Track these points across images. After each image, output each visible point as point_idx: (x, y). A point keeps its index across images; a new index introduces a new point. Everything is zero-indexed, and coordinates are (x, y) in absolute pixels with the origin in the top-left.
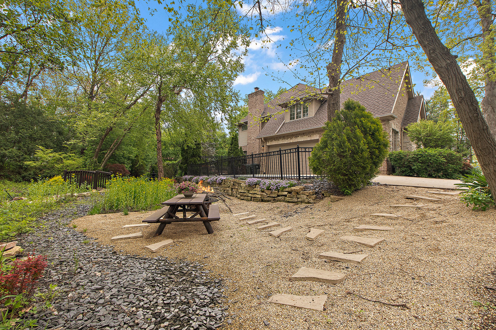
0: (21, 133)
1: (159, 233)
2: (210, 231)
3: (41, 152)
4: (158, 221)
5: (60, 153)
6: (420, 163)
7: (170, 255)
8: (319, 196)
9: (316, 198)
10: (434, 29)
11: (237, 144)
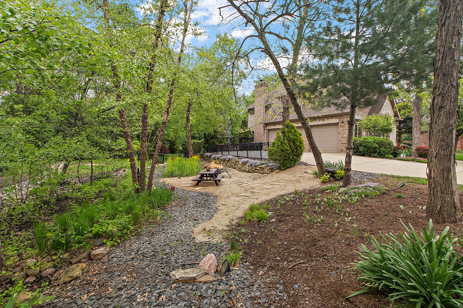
1: (197, 185)
2: (217, 185)
4: (197, 180)
6: (363, 147)
7: (203, 191)
8: (272, 170)
9: (271, 171)
10: (300, 107)
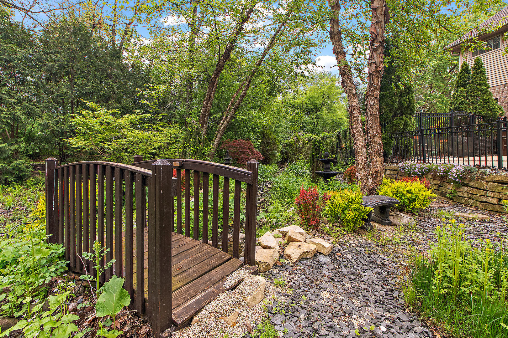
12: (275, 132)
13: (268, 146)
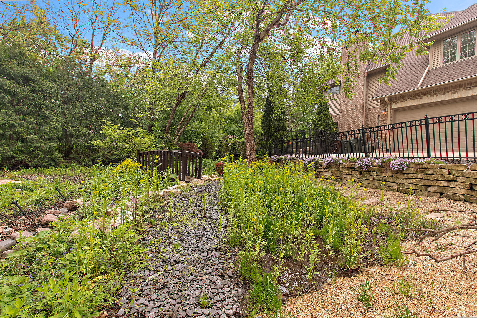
0: (85, 106)
3: (107, 127)
5: (128, 129)
11: (327, 113)
12: (211, 137)
13: (206, 146)
